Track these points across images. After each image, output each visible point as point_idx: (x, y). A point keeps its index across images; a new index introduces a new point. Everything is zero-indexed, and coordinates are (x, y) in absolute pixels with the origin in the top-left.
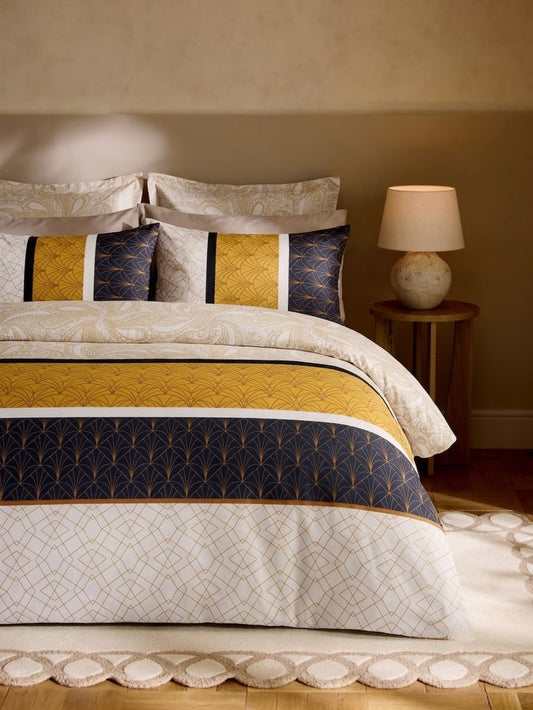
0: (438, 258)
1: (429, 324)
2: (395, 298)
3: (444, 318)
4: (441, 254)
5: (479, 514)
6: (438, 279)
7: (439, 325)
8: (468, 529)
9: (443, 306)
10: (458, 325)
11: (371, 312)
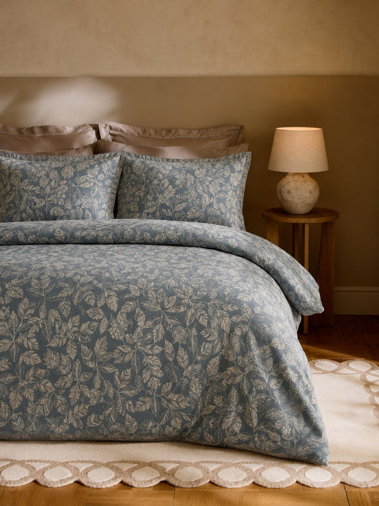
0: (309, 177)
1: (304, 224)
2: (280, 206)
3: (314, 220)
4: (311, 175)
5: (340, 361)
6: (310, 192)
7: (310, 225)
8: (333, 372)
9: (314, 212)
10: (325, 225)
11: (263, 216)
